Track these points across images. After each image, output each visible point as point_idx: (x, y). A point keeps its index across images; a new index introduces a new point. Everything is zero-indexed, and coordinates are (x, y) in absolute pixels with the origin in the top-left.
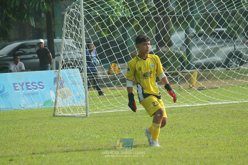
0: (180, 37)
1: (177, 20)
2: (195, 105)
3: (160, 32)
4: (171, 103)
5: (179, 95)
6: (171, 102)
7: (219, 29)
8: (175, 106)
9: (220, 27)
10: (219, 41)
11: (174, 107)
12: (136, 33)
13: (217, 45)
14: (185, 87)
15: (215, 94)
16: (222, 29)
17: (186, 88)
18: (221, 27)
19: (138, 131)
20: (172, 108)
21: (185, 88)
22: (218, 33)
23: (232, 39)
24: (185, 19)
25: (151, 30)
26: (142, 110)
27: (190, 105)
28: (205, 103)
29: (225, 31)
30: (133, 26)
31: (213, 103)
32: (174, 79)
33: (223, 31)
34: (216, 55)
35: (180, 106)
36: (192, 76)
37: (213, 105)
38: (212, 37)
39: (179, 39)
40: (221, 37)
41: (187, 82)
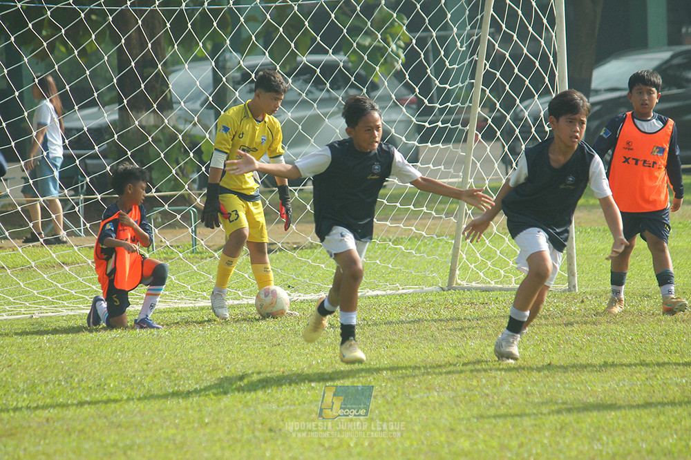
0: (198, 83)
1: (189, 25)
2: (245, 302)
3: (133, 64)
4: (168, 296)
5: (195, 268)
6: (167, 293)
7: (324, 58)
8: (180, 306)
9: (327, 52)
10: (322, 95)
11: (176, 306)
12: (56, 67)
13: (316, 110)
14: (211, 244)
15: (310, 265)
16: (331, 57)
17: (216, 247)
18: (331, 51)
19: (59, 385)
20: (170, 311)
21: (214, 245)
22: (318, 70)
23: (365, 90)
24: (215, 24)
25: (106, 58)
26: (74, 316)
27: (231, 302)
29: (342, 64)
30: (45, 44)
31: (303, 296)
32: (179, 217)
33: (336, 65)
34: (312, 141)
35: (197, 305)
37: (302, 301)
38: (299, 83)
39: (197, 87)
40: (328, 85)
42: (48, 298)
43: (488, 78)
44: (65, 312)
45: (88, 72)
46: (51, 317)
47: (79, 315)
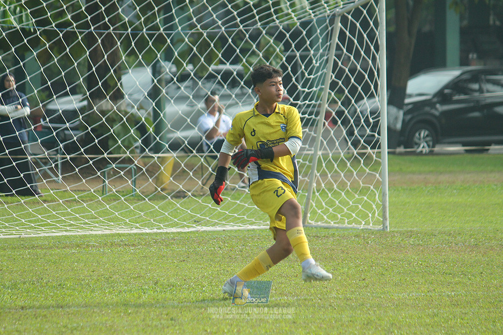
0: (138, 83)
1: (133, 44)
2: (165, 231)
3: (94, 69)
5: (132, 207)
6: (112, 223)
8: (120, 232)
10: (222, 92)
11: (117, 232)
12: (42, 69)
18: (228, 64)
20: (113, 235)
21: (147, 191)
24: (150, 43)
25: (76, 64)
26: (48, 237)
27: (155, 230)
28: (188, 227)
29: (235, 73)
30: (35, 54)
31: (205, 228)
32: (122, 173)
35: (132, 232)
36: (162, 168)
37: (203, 232)
39: (137, 86)
40: (226, 86)
41: (150, 180)
42: (32, 224)
43: (333, 85)
44: (43, 235)
45: (63, 74)
46: (33, 237)
47: (52, 237)
